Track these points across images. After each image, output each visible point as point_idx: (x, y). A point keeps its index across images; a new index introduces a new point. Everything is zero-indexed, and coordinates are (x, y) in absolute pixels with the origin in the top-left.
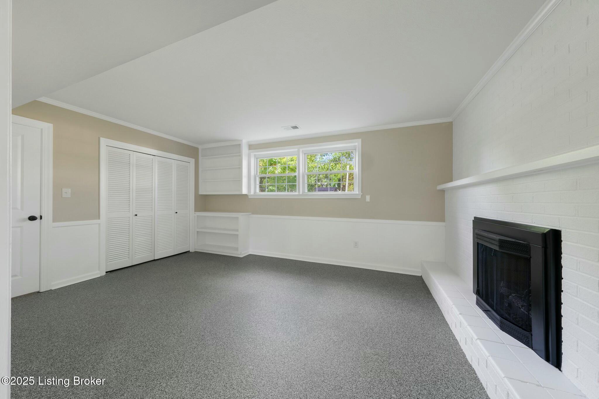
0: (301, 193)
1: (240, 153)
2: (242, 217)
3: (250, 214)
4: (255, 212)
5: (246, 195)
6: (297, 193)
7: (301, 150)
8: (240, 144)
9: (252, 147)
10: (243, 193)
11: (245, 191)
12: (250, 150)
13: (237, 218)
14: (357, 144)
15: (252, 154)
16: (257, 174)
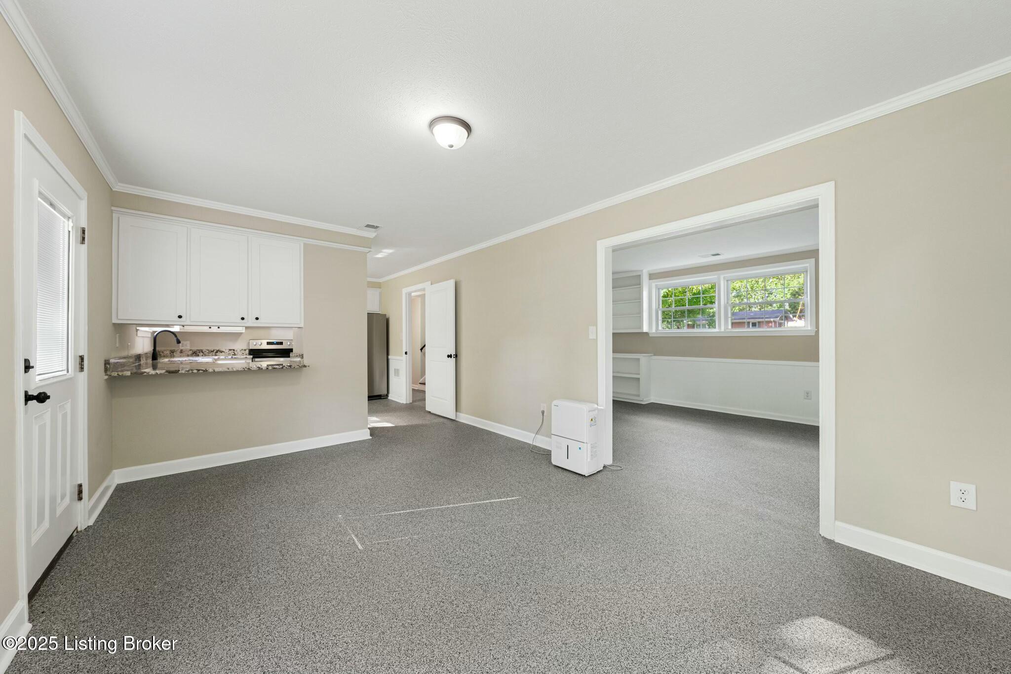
0: (723, 329)
1: (640, 285)
2: (643, 358)
3: (651, 356)
4: (658, 352)
5: (646, 333)
6: (716, 330)
7: (722, 277)
8: (640, 275)
9: (652, 276)
10: (644, 331)
11: (645, 329)
12: (650, 281)
13: (638, 359)
14: (808, 265)
15: (654, 285)
16: (659, 308)
